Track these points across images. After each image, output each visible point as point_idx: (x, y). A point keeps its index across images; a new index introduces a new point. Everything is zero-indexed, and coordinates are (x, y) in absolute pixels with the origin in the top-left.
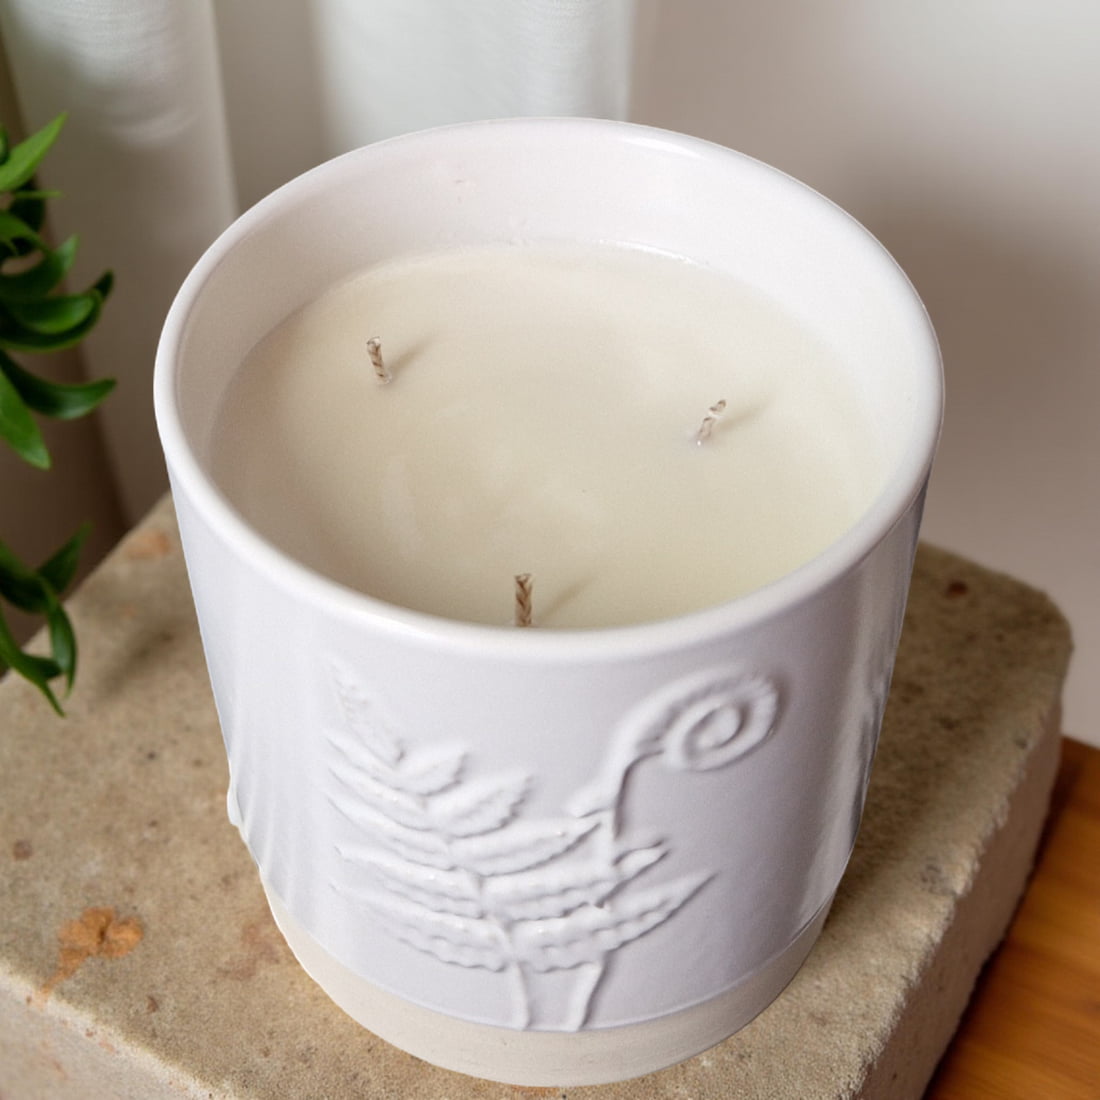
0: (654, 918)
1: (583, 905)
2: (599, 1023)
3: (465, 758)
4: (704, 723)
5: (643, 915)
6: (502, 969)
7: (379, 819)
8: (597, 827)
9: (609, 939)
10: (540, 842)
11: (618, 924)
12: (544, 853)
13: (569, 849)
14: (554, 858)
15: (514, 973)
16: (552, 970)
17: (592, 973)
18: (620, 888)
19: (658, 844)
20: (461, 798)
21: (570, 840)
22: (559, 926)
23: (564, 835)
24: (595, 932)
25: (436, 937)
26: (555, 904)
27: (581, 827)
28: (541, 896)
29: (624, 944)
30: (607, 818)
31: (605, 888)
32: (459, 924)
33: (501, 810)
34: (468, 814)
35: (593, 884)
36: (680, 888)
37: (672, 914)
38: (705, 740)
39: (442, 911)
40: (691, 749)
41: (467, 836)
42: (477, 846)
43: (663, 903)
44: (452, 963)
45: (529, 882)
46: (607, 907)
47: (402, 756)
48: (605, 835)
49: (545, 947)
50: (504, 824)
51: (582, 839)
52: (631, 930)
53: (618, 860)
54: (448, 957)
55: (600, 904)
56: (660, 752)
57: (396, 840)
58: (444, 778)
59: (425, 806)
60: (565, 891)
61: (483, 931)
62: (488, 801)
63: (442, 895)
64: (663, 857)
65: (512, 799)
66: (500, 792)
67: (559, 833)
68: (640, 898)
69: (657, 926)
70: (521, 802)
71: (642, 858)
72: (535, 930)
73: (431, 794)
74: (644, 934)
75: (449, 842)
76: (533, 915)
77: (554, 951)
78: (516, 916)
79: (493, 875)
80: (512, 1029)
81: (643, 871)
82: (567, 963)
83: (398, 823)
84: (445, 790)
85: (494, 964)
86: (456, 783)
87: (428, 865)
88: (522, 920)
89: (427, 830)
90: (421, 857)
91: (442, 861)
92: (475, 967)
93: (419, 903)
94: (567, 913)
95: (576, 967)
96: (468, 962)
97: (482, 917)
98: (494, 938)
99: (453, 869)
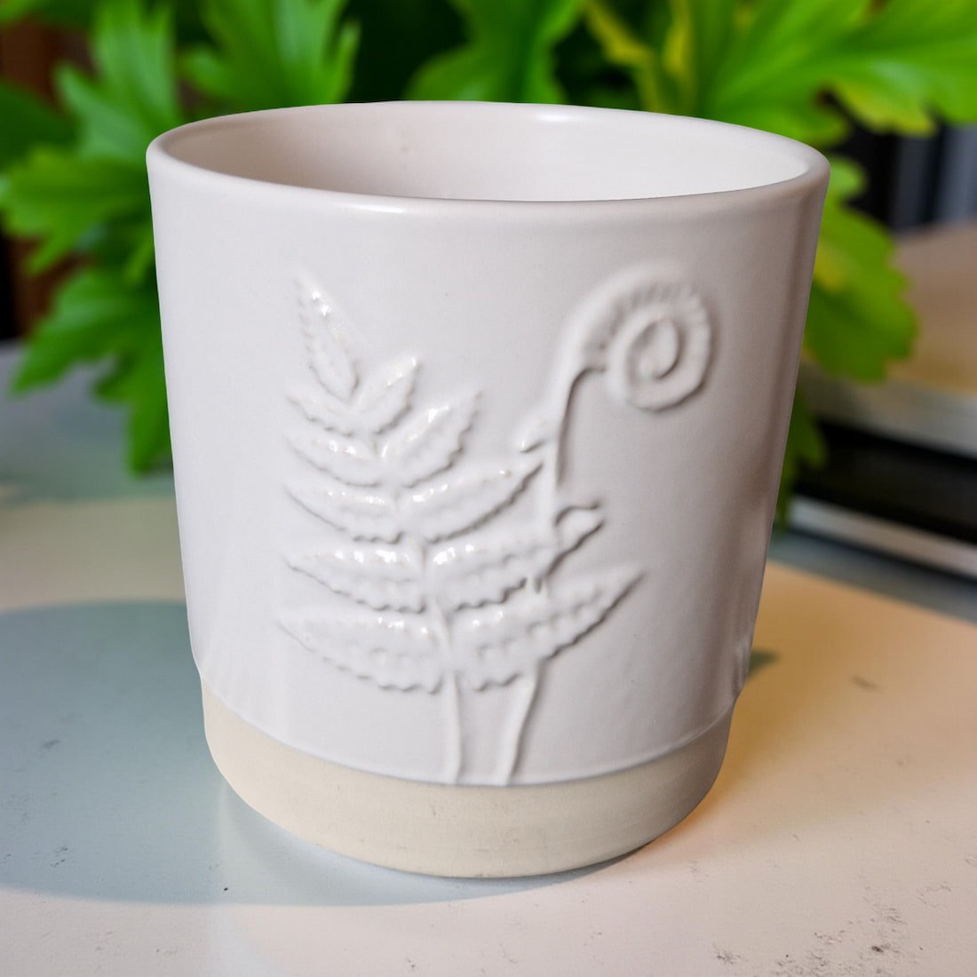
0: (589, 616)
1: (522, 584)
2: (529, 776)
3: (419, 370)
4: (647, 336)
5: (577, 608)
6: (436, 691)
7: (332, 490)
8: (536, 471)
9: (545, 641)
10: (486, 484)
11: (554, 618)
12: (486, 506)
13: (513, 499)
14: (498, 511)
15: (449, 691)
16: (484, 688)
17: (524, 691)
19: (595, 507)
20: (411, 431)
21: (514, 483)
22: (497, 614)
23: (509, 474)
24: (531, 627)
25: (377, 650)
26: (493, 584)
27: (524, 466)
28: (482, 568)
29: (557, 652)
30: (549, 454)
31: (545, 558)
32: (399, 623)
33: (447, 443)
34: (416, 452)
35: (533, 550)
36: (614, 580)
37: (603, 619)
38: (646, 366)
39: (384, 608)
40: (633, 376)
41: (414, 485)
43: (597, 595)
44: (388, 688)
45: (469, 546)
46: (544, 590)
47: (357, 384)
48: (547, 480)
49: (482, 648)
50: (450, 466)
51: (525, 484)
52: (567, 630)
53: (560, 517)
54: (383, 679)
55: (538, 585)
56: (603, 370)
57: (345, 509)
58: (394, 404)
59: (376, 449)
60: (507, 559)
62: (437, 428)
63: (384, 580)
64: (598, 528)
65: (460, 423)
66: (451, 413)
67: (502, 472)
68: (576, 585)
69: (591, 629)
70: (469, 429)
71: (580, 522)
72: (473, 622)
73: (381, 432)
74: (577, 640)
75: (397, 497)
76: (473, 599)
77: (490, 655)
78: (457, 601)
79: (437, 540)
80: (443, 785)
81: (581, 542)
82: (501, 674)
83: (348, 484)
84: (395, 423)
85: (430, 683)
86: (407, 410)
87: (374, 540)
88: (462, 607)
89: (375, 485)
90: (369, 528)
91: (388, 531)
92: (410, 689)
93: (361, 602)
94: (506, 595)
95: (510, 681)
96: (404, 682)
97: (423, 610)
98: (433, 638)
99: (397, 540)
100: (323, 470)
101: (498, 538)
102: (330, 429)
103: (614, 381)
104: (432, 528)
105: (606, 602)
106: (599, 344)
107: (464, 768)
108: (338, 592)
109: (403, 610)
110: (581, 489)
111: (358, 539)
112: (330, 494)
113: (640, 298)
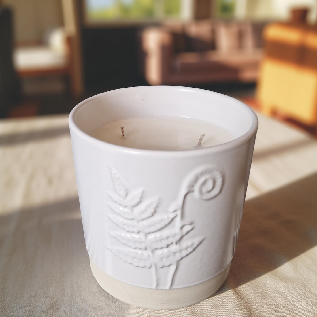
0: (190, 250)
1: (172, 243)
2: (175, 287)
3: (143, 192)
4: (205, 183)
5: (187, 248)
6: (150, 268)
7: (121, 219)
8: (176, 216)
9: (178, 256)
10: (162, 220)
11: (181, 251)
12: (162, 225)
13: (169, 224)
14: (165, 226)
15: (153, 268)
16: (163, 267)
17: (173, 268)
18: (182, 237)
19: (191, 224)
20: (142, 207)
21: (169, 220)
22: (166, 250)
23: (168, 218)
24: (175, 253)
25: (134, 258)
26: (165, 243)
27: (172, 216)
28: (161, 240)
29: (182, 258)
30: (179, 213)
31: (178, 237)
32: (140, 252)
33: (151, 210)
34: (143, 212)
35: (175, 235)
36: (197, 241)
37: (194, 250)
38: (205, 190)
39: (136, 248)
40: (201, 192)
41: (143, 220)
42: (145, 223)
43: (192, 245)
44: (137, 266)
45: (158, 235)
46: (178, 244)
47: (127, 195)
48: (178, 219)
49: (162, 258)
50: (152, 215)
51: (173, 220)
52: (184, 253)
53: (182, 228)
54: (136, 264)
55: (176, 243)
56: (193, 191)
57: (125, 224)
58: (137, 200)
59: (132, 211)
60: (168, 238)
61: (146, 253)
62: (148, 207)
63: (136, 242)
64: (193, 229)
65: (154, 205)
66: (152, 203)
67: (166, 217)
68: (186, 243)
69: (191, 253)
70: (157, 207)
71: (188, 228)
72: (159, 252)
73: (134, 206)
74: (187, 255)
75: (138, 222)
76: (159, 247)
77: (164, 260)
78: (155, 247)
79: (149, 233)
80: (152, 289)
81: (188, 233)
82: (167, 264)
83: (125, 218)
84: (137, 204)
85: (148, 266)
86: (140, 202)
87: (133, 232)
88: (156, 249)
89: (133, 219)
90: (131, 229)
91: (136, 230)
92: (143, 267)
93: (130, 246)
94: (168, 246)
95: (169, 266)
96: (141, 265)
97: (146, 249)
98: (149, 256)
99: (139, 232)
100: (119, 214)
101: (165, 233)
102: (120, 205)
103: (196, 194)
104: (148, 230)
105: (195, 246)
106: (192, 186)
107: (158, 285)
108: (124, 244)
109: (140, 249)
110: (187, 220)
111: (128, 232)
112: (120, 220)
113: (202, 174)
